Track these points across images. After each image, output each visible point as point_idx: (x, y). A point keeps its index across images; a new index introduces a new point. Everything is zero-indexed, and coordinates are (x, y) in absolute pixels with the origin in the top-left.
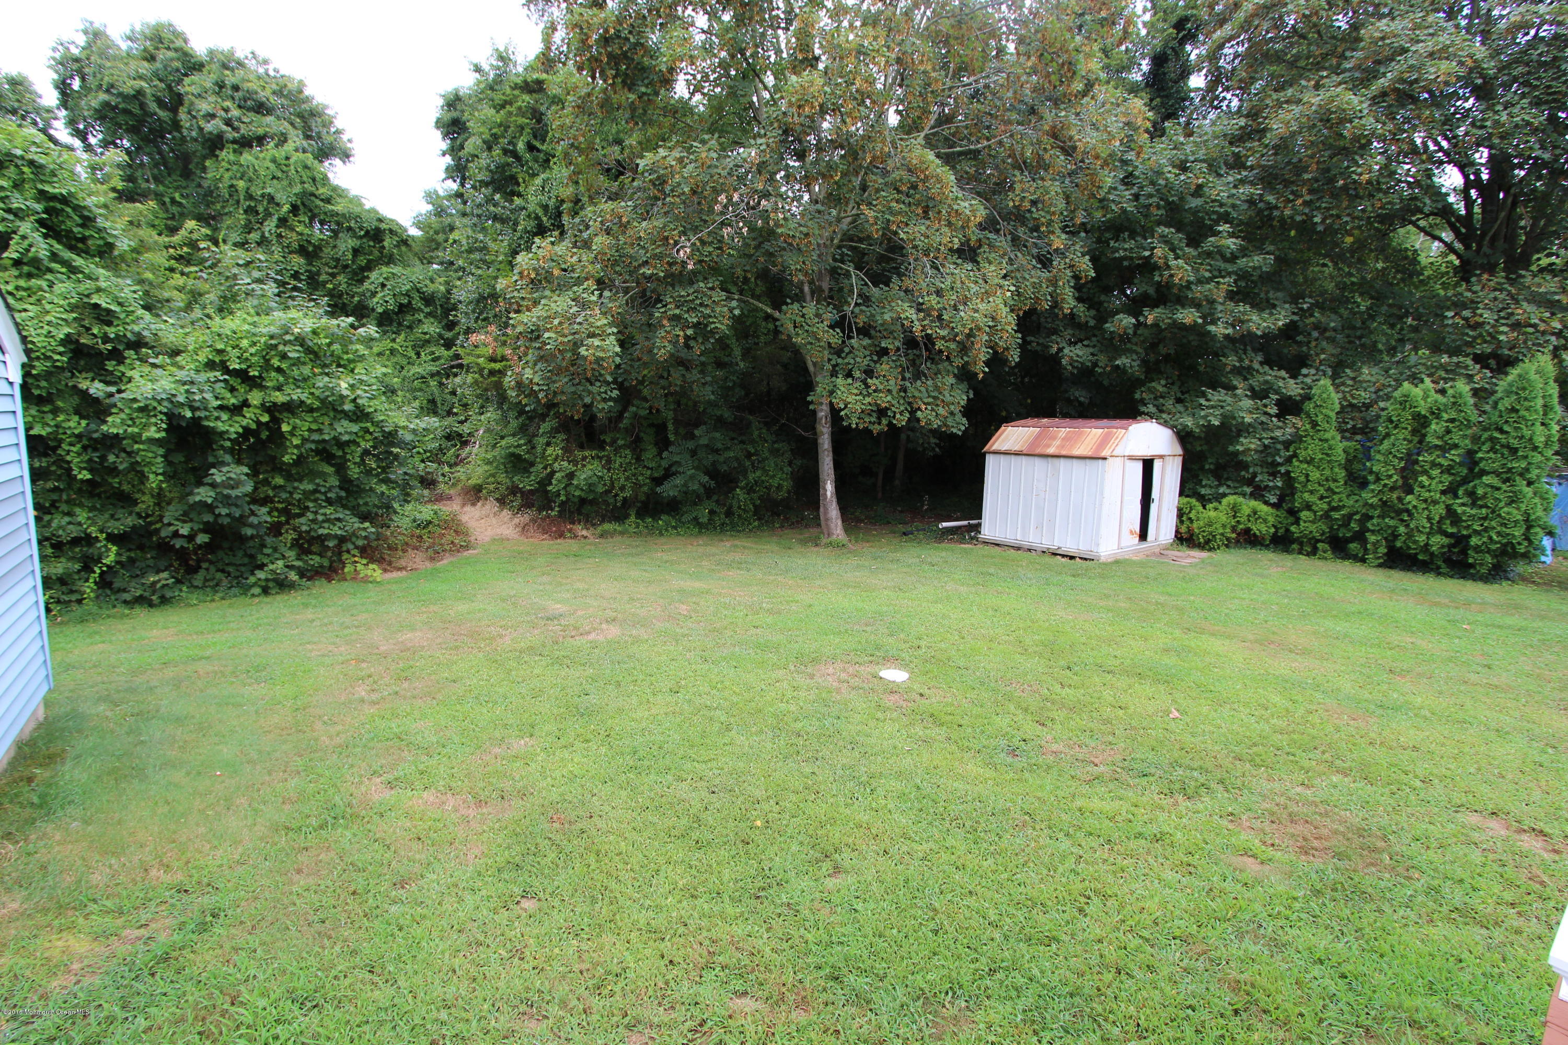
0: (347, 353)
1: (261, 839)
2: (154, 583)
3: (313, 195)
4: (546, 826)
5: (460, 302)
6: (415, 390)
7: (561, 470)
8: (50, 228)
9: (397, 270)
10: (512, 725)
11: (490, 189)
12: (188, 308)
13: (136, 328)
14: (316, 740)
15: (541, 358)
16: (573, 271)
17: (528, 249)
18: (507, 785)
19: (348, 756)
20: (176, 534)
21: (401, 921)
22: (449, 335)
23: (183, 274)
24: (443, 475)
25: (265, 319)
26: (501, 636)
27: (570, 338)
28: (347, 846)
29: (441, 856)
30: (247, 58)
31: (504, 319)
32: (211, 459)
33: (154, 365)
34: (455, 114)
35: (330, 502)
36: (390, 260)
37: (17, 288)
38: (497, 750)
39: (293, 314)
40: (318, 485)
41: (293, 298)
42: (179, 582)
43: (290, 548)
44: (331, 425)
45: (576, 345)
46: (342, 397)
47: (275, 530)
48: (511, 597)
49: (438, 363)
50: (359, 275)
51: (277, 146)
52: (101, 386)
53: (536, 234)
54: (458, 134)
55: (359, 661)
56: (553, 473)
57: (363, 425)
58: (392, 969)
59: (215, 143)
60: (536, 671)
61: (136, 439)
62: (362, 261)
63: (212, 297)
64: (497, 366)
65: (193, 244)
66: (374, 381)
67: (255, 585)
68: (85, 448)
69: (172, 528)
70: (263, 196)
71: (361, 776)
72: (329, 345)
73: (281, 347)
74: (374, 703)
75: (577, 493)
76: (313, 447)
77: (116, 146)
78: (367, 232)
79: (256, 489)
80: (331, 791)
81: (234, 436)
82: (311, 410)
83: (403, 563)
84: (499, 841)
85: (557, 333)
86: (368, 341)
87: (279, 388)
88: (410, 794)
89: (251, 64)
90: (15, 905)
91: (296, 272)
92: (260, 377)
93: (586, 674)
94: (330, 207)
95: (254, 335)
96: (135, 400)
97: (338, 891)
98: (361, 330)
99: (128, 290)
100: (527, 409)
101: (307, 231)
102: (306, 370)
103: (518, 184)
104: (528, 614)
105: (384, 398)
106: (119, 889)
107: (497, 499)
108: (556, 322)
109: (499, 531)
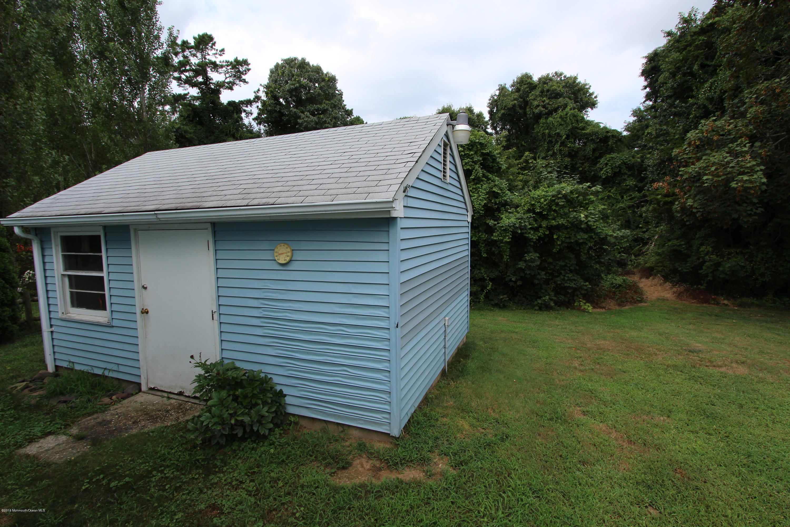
0: (585, 200)
1: (527, 414)
2: (502, 299)
3: (577, 128)
4: (672, 473)
5: (649, 166)
6: (620, 216)
7: (710, 261)
8: (484, 166)
9: (613, 155)
10: (656, 406)
11: (673, 99)
12: (523, 188)
13: (505, 198)
14: (553, 380)
15: (699, 192)
16: (730, 134)
17: (696, 128)
18: (649, 439)
19: (566, 392)
20: (511, 280)
21: (581, 481)
22: (641, 185)
23: (522, 174)
24: (631, 261)
25: (551, 189)
26: (656, 354)
27: (723, 177)
28: (561, 433)
29: (605, 459)
30: (553, 76)
31: (676, 172)
32: (526, 250)
33: (510, 213)
34: (653, 64)
35: (571, 271)
36: (611, 151)
37: (473, 189)
38: (645, 417)
39: (563, 185)
40: (567, 263)
41: (564, 178)
42: (510, 299)
43: (552, 291)
44: (575, 235)
45: (727, 182)
46: (581, 222)
47: (547, 282)
48: (666, 333)
49: (633, 201)
50: (595, 161)
51: (562, 110)
52: (492, 221)
53: (702, 118)
54: (655, 74)
55: (576, 349)
56: (704, 262)
57: (590, 235)
58: (573, 501)
59: (538, 116)
60: (676, 380)
61: (501, 241)
62: (597, 154)
63: (531, 182)
64: (669, 199)
65: (527, 162)
66: (597, 213)
67: (537, 305)
68: (486, 245)
69: (509, 278)
70: (555, 134)
71: (571, 403)
72: (577, 197)
73: (556, 201)
74: (581, 371)
75: (722, 276)
76: (566, 245)
77: (505, 129)
78: (601, 139)
79: (541, 263)
80: (557, 405)
81: (535, 240)
82: (567, 228)
83: (604, 305)
84: (640, 467)
85: (712, 175)
86: (596, 193)
87: (554, 219)
88: (593, 421)
89: (555, 78)
90: (452, 403)
91: (566, 165)
92: (547, 214)
93: (714, 392)
94: (584, 132)
95: (546, 196)
96: (502, 227)
97: (554, 451)
98: (593, 188)
99: (504, 184)
100: (688, 223)
101: (573, 145)
102: (566, 210)
103: (692, 91)
104: (676, 345)
105: (601, 221)
106: (479, 411)
107: (663, 276)
108: (713, 169)
109: (662, 294)
